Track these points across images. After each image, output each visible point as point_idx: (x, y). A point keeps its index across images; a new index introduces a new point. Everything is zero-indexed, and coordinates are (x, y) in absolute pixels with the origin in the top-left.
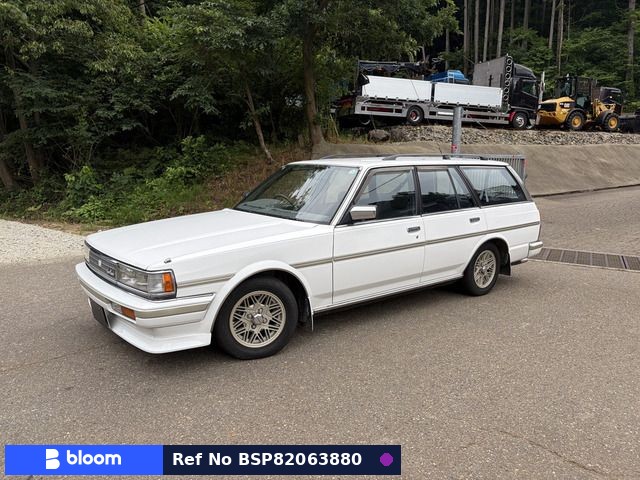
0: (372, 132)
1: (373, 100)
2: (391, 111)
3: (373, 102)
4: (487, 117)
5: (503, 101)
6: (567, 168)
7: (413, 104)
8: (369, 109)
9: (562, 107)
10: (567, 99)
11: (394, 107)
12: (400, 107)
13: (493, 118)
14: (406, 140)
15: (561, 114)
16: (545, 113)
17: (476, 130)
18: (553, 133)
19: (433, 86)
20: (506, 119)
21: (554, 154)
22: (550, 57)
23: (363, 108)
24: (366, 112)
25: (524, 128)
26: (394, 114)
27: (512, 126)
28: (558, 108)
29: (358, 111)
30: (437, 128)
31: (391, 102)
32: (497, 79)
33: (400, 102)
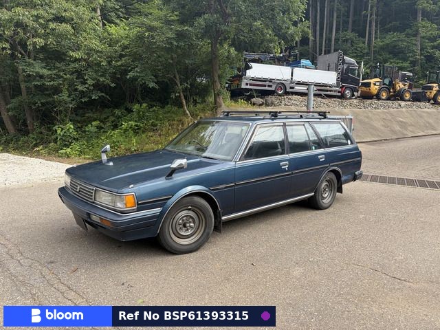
0: (254, 100)
1: (253, 79)
2: (265, 86)
3: (253, 80)
4: (327, 91)
5: (337, 80)
6: (378, 124)
7: (279, 82)
8: (250, 85)
9: (375, 85)
10: (377, 80)
11: (267, 83)
12: (271, 84)
13: (331, 91)
14: (275, 106)
15: (374, 89)
16: (364, 89)
17: (320, 99)
18: (369, 102)
19: (292, 70)
20: (339, 92)
21: (370, 115)
22: (366, 51)
23: (247, 84)
24: (248, 87)
25: (350, 98)
26: (267, 88)
27: (342, 97)
28: (372, 85)
29: (243, 86)
30: (295, 97)
31: (265, 80)
32: (333, 66)
33: (271, 81)
